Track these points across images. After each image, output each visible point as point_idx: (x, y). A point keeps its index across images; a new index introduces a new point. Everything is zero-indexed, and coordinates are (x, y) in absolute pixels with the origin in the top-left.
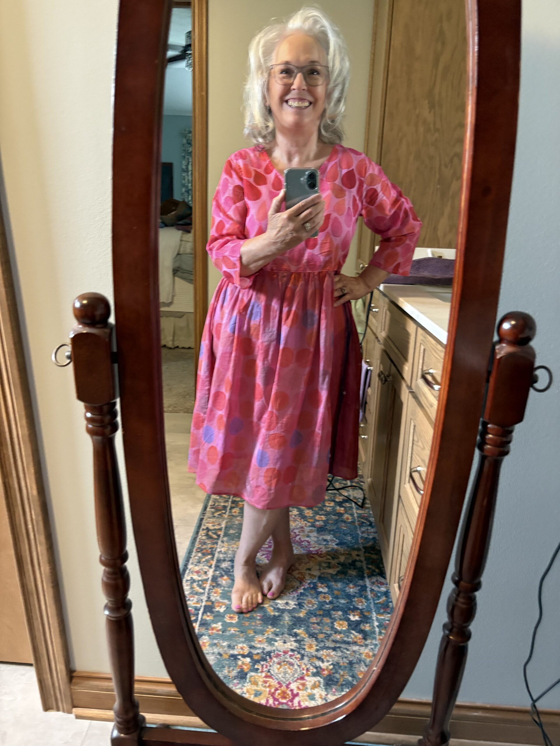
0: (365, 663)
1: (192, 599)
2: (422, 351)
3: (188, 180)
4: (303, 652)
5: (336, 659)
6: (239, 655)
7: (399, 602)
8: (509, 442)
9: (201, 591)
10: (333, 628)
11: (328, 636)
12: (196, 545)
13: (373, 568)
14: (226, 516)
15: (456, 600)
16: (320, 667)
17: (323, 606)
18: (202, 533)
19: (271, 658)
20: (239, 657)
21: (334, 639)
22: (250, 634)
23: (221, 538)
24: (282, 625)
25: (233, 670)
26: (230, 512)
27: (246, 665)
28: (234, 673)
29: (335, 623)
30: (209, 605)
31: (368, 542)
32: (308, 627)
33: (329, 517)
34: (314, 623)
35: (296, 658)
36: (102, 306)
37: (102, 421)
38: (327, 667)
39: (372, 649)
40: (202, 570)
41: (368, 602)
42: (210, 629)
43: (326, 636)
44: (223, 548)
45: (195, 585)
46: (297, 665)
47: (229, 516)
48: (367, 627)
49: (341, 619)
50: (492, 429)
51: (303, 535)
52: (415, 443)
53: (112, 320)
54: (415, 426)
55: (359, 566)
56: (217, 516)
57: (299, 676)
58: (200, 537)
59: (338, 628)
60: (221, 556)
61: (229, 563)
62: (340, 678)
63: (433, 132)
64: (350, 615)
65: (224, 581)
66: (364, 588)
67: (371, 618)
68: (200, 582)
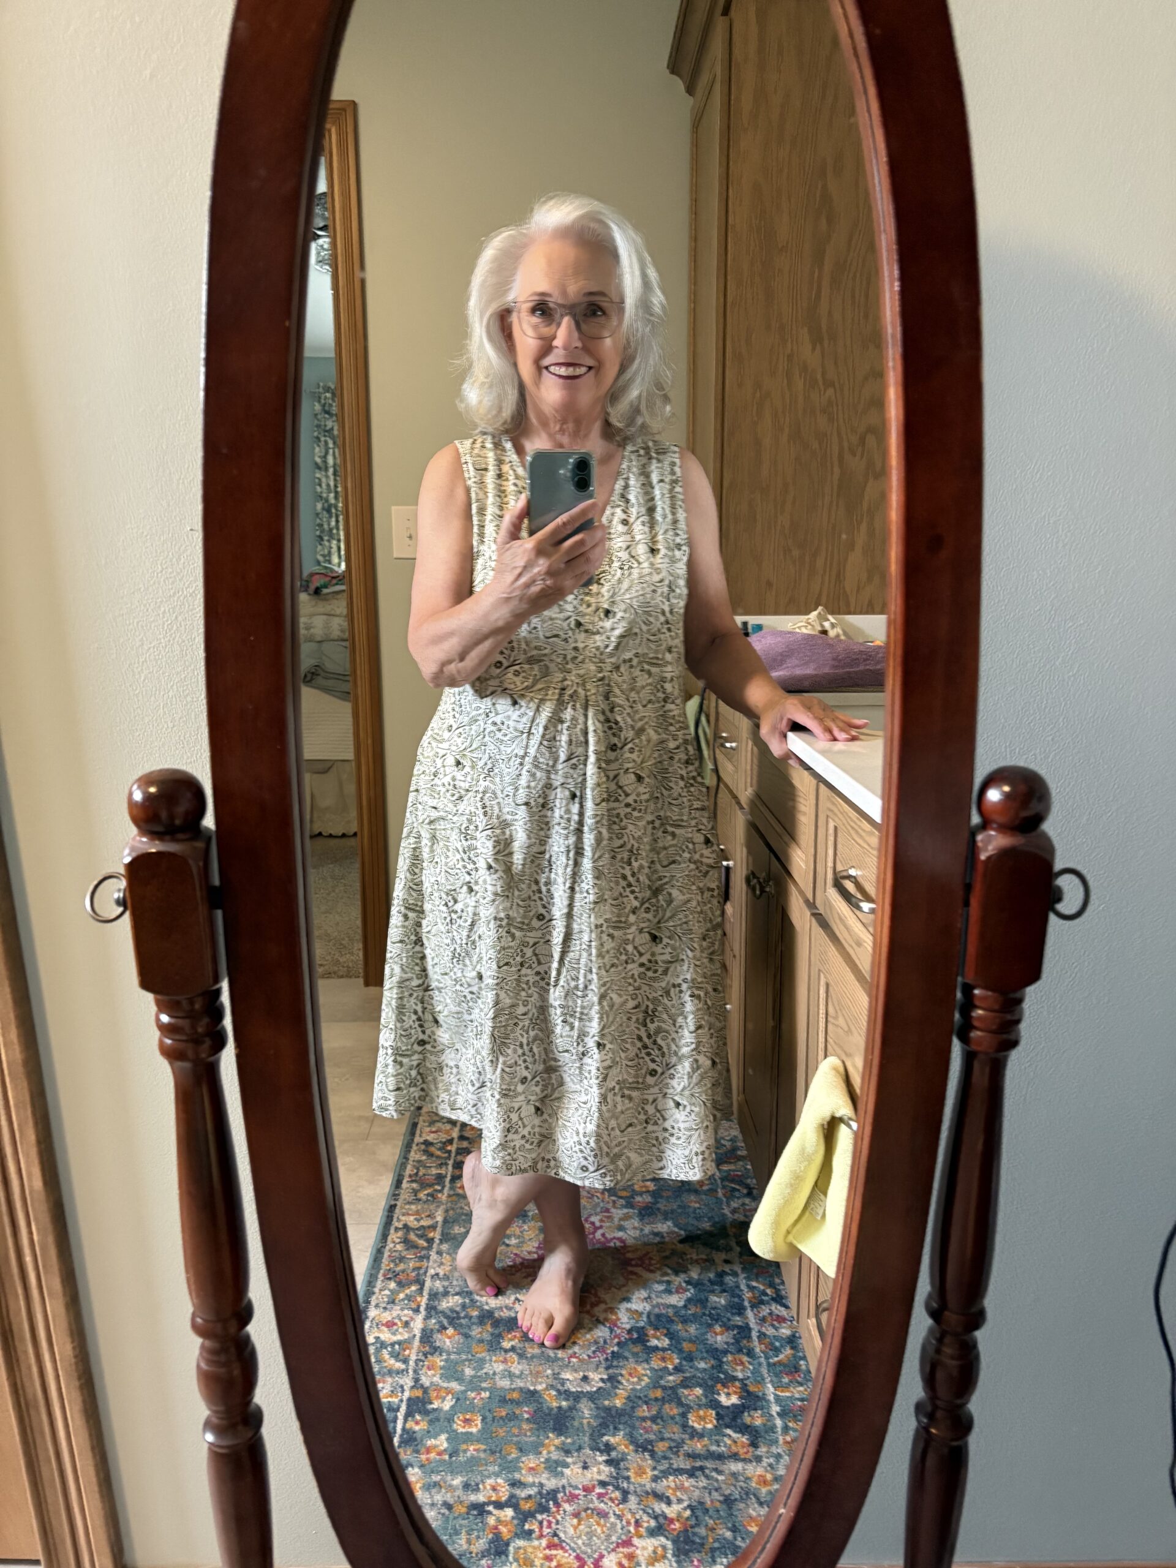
0: (758, 1499)
2: (831, 831)
3: (328, 485)
4: (625, 1485)
5: (697, 1494)
6: (489, 1503)
7: (824, 1364)
8: (1018, 1021)
9: (400, 1365)
10: (685, 1426)
11: (679, 1445)
12: (383, 1265)
13: (762, 1287)
14: (443, 1197)
15: (938, 1351)
16: (664, 1516)
17: (661, 1378)
18: (394, 1236)
19: (558, 1505)
20: (491, 1508)
21: (690, 1451)
22: (509, 1454)
23: (435, 1245)
24: (578, 1429)
25: (478, 1537)
26: (452, 1188)
27: (506, 1525)
28: (481, 1544)
29: (689, 1416)
30: (418, 1398)
32: (633, 1427)
34: (644, 1419)
35: (611, 1499)
36: (189, 795)
37: (191, 1029)
38: (679, 1515)
39: (770, 1465)
40: (400, 1320)
41: (755, 1362)
42: (423, 1450)
43: (673, 1445)
44: (442, 1267)
45: (385, 1354)
46: (615, 1514)
47: (449, 1196)
48: (756, 1419)
49: (700, 1406)
50: (984, 998)
51: (610, 1227)
52: (830, 1019)
53: (209, 821)
54: (827, 985)
55: (731, 1284)
56: (424, 1198)
57: (619, 1538)
58: (392, 1245)
59: (696, 1425)
60: (438, 1284)
61: (458, 1299)
62: (707, 1536)
63: (822, 388)
64: (719, 1394)
65: (448, 1341)
66: (744, 1331)
67: (763, 1398)
68: (397, 1347)
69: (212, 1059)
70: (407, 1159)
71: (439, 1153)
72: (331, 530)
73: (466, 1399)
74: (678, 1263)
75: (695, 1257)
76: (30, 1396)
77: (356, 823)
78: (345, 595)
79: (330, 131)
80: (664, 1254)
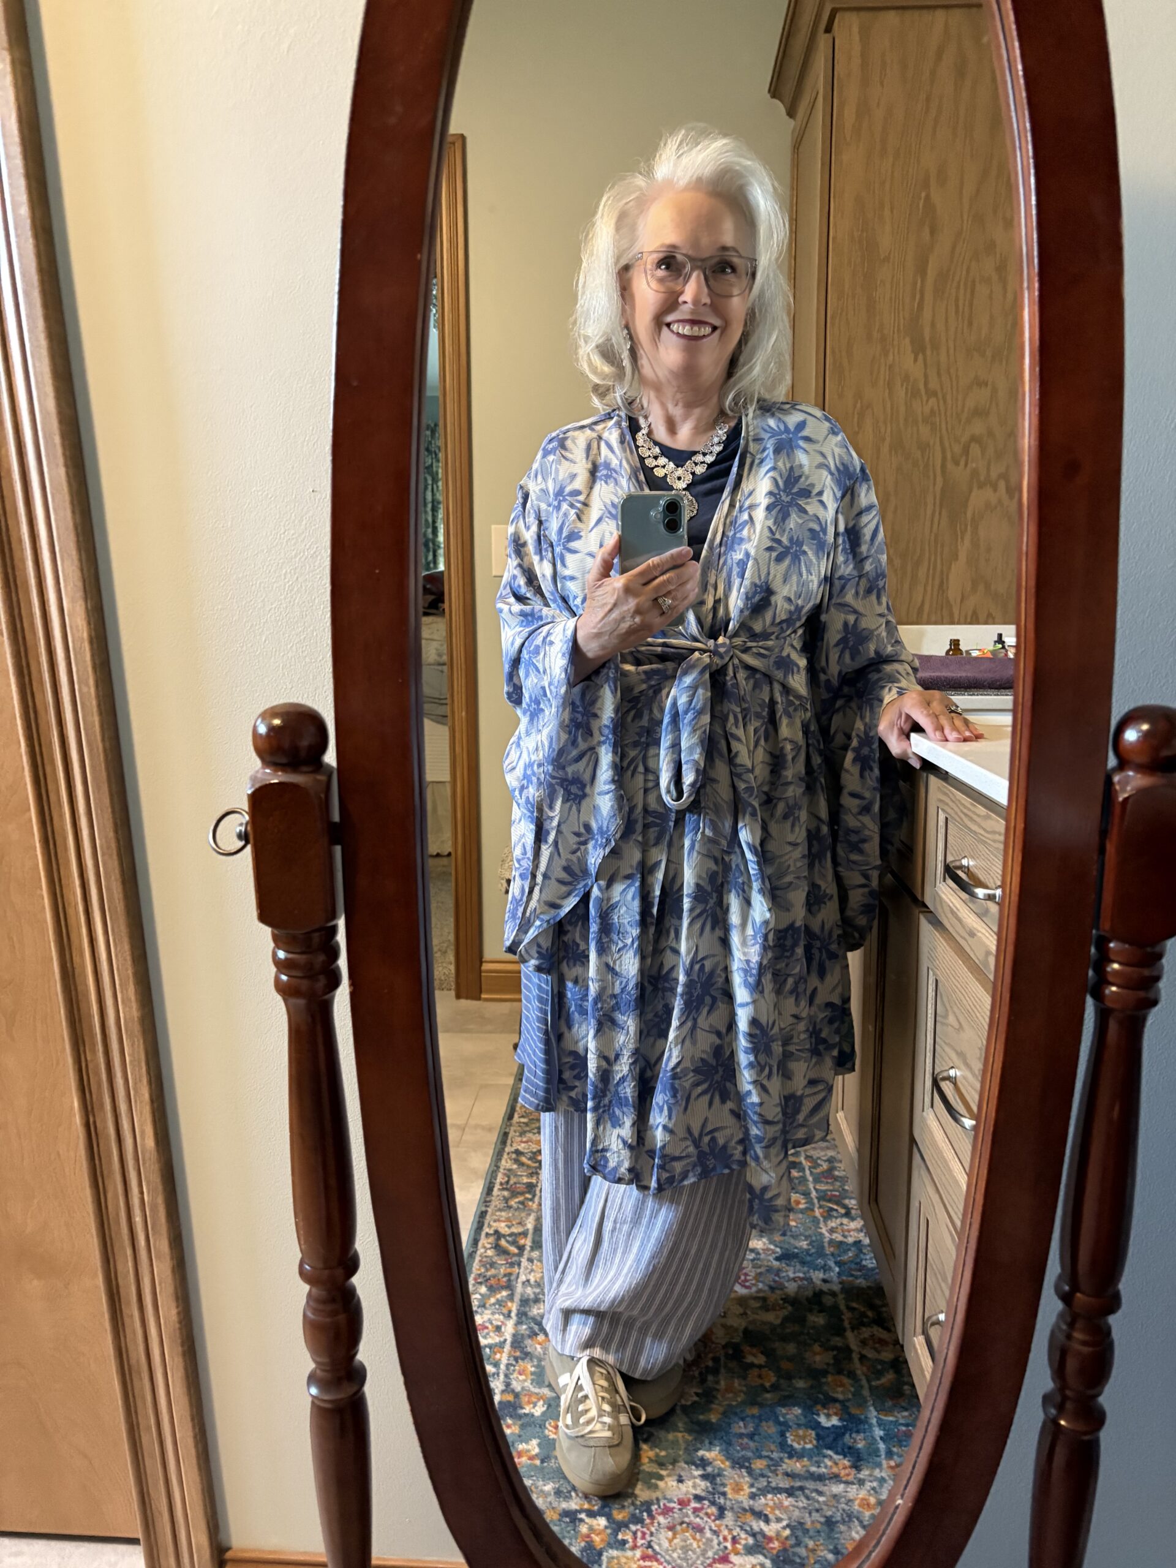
0: (861, 1522)
2: (942, 823)
4: (722, 1501)
5: (797, 1513)
6: (581, 1511)
8: (1158, 978)
10: (783, 1446)
11: (774, 1465)
13: (862, 1308)
15: (1069, 1337)
16: (762, 1533)
17: (758, 1394)
19: (652, 1517)
20: (583, 1516)
21: (789, 1470)
23: (526, 1252)
24: (673, 1442)
27: (597, 1535)
29: (788, 1435)
30: (509, 1402)
31: (846, 1251)
32: (730, 1443)
34: (741, 1436)
35: (707, 1514)
36: (312, 729)
37: (307, 966)
38: (778, 1534)
39: (874, 1489)
40: (491, 1323)
41: (857, 1384)
43: (771, 1463)
44: (533, 1274)
46: (711, 1529)
48: (859, 1442)
49: (799, 1425)
50: (1119, 952)
52: (939, 1017)
54: (937, 983)
55: (829, 1304)
56: (515, 1206)
57: (715, 1554)
58: (482, 1250)
59: (796, 1445)
60: (529, 1290)
62: (808, 1557)
63: (925, 398)
64: (818, 1415)
65: (538, 1347)
66: (844, 1352)
67: (866, 1421)
69: (326, 997)
70: (498, 1167)
74: (774, 1280)
75: (791, 1275)
77: (450, 843)
80: (759, 1270)
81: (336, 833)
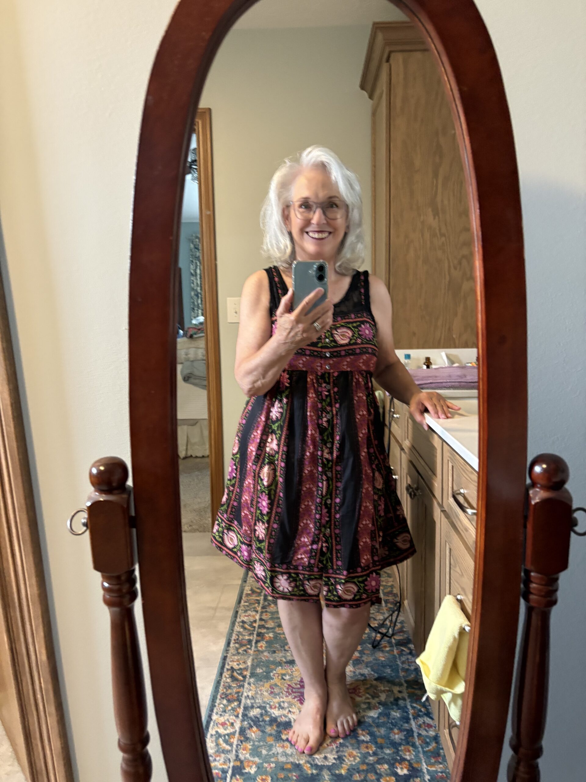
1: (218, 759)
2: (450, 468)
8: (556, 590)
9: (228, 747)
12: (220, 690)
13: (419, 707)
14: (251, 652)
15: (517, 769)
17: (366, 758)
18: (226, 674)
23: (247, 679)
26: (256, 647)
29: (381, 780)
30: (238, 766)
31: (410, 674)
33: (364, 645)
36: (120, 470)
37: (119, 590)
40: (229, 721)
41: (416, 750)
44: (250, 692)
45: (221, 741)
47: (255, 651)
49: (387, 775)
50: (536, 578)
52: (451, 567)
53: (130, 482)
54: (450, 549)
55: (402, 705)
56: (242, 652)
58: (225, 679)
60: (249, 702)
61: (258, 710)
63: (439, 237)
64: (397, 768)
65: (253, 734)
66: (410, 732)
67: (421, 771)
68: (227, 737)
69: (129, 605)
70: (233, 630)
71: (249, 627)
72: (198, 305)
73: (263, 767)
74: (374, 692)
75: (382, 688)
76: (38, 769)
77: (208, 450)
78: (204, 339)
79: (198, 122)
80: (366, 687)
81: (133, 522)
